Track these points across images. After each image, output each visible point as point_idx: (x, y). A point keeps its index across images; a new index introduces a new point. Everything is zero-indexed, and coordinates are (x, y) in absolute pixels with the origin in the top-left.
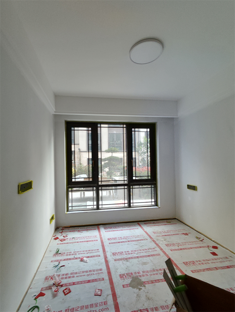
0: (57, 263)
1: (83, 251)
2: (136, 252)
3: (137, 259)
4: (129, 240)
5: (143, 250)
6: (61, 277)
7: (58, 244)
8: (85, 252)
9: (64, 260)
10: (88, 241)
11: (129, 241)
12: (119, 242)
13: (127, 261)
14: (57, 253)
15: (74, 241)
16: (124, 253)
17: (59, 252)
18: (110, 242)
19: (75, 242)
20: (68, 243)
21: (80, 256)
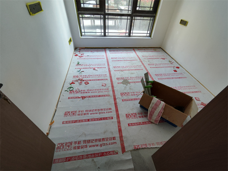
0: (79, 70)
2: (128, 67)
3: (128, 71)
5: (133, 66)
6: (82, 77)
7: (78, 59)
8: (96, 65)
9: (83, 68)
10: (98, 58)
11: (125, 61)
12: (119, 61)
13: (122, 72)
14: (78, 64)
15: (88, 57)
16: (121, 67)
18: (113, 60)
19: (89, 59)
20: (85, 59)
21: (93, 67)
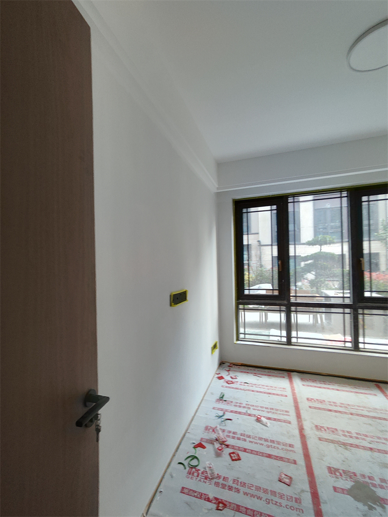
0: (221, 413)
1: (261, 407)
2: (369, 439)
3: (369, 453)
4: (353, 411)
5: (386, 439)
6: (226, 433)
7: (223, 386)
8: (264, 409)
9: (232, 412)
10: (270, 393)
11: (351, 414)
12: (330, 410)
13: (346, 449)
14: (221, 398)
15: (246, 387)
16: (341, 433)
17: (224, 399)
18: (311, 404)
19: (249, 390)
20: (237, 389)
21: (257, 413)
